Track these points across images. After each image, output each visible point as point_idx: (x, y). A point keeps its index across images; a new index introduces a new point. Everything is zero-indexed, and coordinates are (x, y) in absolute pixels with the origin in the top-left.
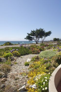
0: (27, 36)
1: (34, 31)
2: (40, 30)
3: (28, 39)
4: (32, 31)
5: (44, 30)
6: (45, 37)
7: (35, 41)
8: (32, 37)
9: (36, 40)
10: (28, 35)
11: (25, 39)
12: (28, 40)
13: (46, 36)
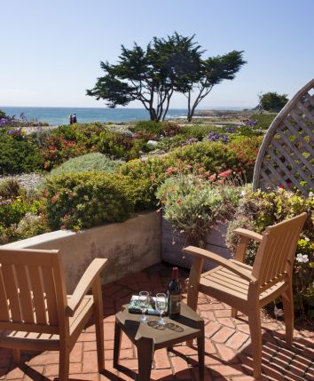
0: (101, 80)
1: (138, 48)
2: (171, 42)
3: (104, 98)
4: (126, 53)
5: (194, 47)
6: (205, 85)
7: (148, 105)
8: (126, 84)
9: (151, 102)
10: (104, 74)
11: (90, 93)
12: (106, 101)
13: (214, 80)
